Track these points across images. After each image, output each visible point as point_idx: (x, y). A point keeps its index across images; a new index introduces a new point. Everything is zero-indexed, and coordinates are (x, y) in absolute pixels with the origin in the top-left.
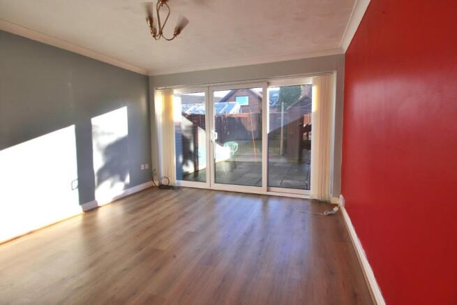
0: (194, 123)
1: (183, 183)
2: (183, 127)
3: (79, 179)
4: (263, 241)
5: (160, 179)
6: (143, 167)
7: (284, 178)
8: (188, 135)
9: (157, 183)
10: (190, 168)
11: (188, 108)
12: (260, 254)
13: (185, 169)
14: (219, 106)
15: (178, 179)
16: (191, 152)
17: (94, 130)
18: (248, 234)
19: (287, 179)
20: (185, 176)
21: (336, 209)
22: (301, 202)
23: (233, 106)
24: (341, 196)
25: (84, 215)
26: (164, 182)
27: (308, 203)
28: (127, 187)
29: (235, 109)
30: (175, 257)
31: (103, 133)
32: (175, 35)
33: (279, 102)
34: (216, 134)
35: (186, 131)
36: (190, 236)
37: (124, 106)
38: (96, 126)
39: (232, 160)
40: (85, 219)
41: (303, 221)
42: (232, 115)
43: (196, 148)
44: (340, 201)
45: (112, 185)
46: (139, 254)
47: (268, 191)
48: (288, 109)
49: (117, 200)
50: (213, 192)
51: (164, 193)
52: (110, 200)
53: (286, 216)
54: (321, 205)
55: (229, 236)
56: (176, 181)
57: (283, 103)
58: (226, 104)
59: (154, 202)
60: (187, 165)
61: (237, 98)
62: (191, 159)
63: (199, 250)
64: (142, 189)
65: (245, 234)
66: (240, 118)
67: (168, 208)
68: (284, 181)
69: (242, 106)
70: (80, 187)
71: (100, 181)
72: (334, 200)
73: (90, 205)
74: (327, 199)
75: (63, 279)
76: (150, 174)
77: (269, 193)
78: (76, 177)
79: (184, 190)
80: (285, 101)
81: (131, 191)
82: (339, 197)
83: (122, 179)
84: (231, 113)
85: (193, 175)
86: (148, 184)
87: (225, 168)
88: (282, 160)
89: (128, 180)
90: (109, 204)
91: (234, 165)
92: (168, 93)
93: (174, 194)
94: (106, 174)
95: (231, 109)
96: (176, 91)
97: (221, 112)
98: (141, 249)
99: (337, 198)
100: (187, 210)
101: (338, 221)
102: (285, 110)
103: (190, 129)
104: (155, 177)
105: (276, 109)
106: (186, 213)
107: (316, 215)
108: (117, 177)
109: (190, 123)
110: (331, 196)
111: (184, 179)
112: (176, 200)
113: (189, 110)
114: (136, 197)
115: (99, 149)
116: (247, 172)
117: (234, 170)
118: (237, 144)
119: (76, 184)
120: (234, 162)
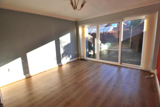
0: (93, 37)
1: (89, 59)
2: (89, 38)
3: (57, 57)
4: (115, 85)
5: (81, 57)
6: (75, 53)
7: (130, 58)
8: (91, 41)
9: (80, 58)
10: (92, 53)
11: (92, 30)
12: (113, 91)
13: (90, 53)
14: (104, 29)
15: (86, 57)
16: (92, 47)
17: (60, 41)
18: (109, 81)
19: (131, 58)
20: (89, 56)
21: (152, 76)
22: (135, 70)
23: (110, 28)
24: (156, 70)
25: (58, 67)
26: (82, 58)
27: (139, 71)
28: (71, 59)
29: (110, 29)
30: (82, 86)
31: (63, 42)
32: (81, 8)
33: (130, 25)
34: (100, 41)
35: (90, 40)
36: (88, 79)
37: (69, 33)
38: (61, 40)
39: (108, 50)
40: (59, 69)
41: (135, 79)
42: (109, 32)
43: (94, 46)
44: (155, 72)
45: (66, 58)
46: (71, 83)
47: (121, 64)
48: (134, 28)
49: (68, 63)
50: (99, 63)
51: (82, 61)
52: (66, 63)
53: (127, 76)
54: (145, 72)
55: (102, 81)
56: (86, 58)
57: (132, 26)
58: (107, 28)
59: (78, 65)
60: (91, 52)
61: (112, 25)
62: (92, 50)
63: (90, 85)
64: (75, 60)
65: (108, 81)
66: (112, 33)
67: (82, 67)
68: (130, 59)
69: (113, 28)
70: (57, 59)
71: (63, 57)
72: (152, 71)
73: (60, 64)
74: (148, 70)
75: (50, 87)
76: (78, 55)
77: (121, 65)
78: (56, 56)
79: (88, 61)
80: (133, 25)
81: (72, 60)
82: (155, 70)
83: (69, 57)
84: (109, 31)
85: (92, 55)
86: (77, 58)
87: (105, 53)
88: (130, 50)
89: (71, 57)
90: (65, 64)
91: (109, 51)
92: (83, 27)
93: (85, 62)
94: (64, 55)
95: (109, 30)
96: (86, 26)
97: (105, 31)
98: (72, 81)
99: (154, 70)
100: (89, 69)
101: (152, 81)
102: (133, 29)
103: (92, 39)
104: (79, 56)
105: (129, 28)
106: (88, 70)
107: (141, 77)
108: (68, 56)
109: (92, 37)
110: (151, 69)
111: (89, 57)
112: (85, 65)
113: (93, 31)
114: (73, 62)
115: (62, 47)
116: (114, 55)
117: (109, 54)
118: (110, 44)
119: (56, 58)
120: (109, 50)
